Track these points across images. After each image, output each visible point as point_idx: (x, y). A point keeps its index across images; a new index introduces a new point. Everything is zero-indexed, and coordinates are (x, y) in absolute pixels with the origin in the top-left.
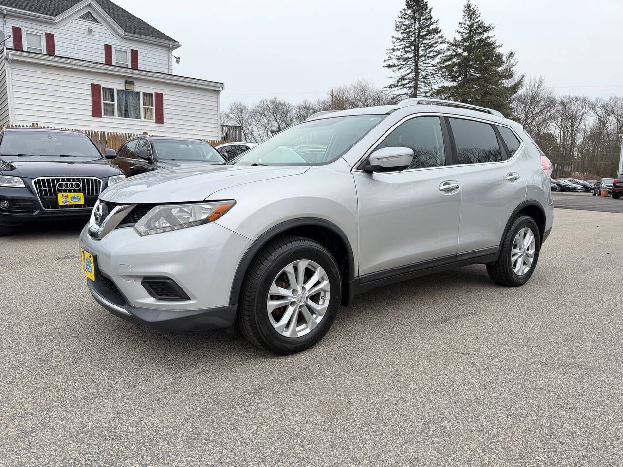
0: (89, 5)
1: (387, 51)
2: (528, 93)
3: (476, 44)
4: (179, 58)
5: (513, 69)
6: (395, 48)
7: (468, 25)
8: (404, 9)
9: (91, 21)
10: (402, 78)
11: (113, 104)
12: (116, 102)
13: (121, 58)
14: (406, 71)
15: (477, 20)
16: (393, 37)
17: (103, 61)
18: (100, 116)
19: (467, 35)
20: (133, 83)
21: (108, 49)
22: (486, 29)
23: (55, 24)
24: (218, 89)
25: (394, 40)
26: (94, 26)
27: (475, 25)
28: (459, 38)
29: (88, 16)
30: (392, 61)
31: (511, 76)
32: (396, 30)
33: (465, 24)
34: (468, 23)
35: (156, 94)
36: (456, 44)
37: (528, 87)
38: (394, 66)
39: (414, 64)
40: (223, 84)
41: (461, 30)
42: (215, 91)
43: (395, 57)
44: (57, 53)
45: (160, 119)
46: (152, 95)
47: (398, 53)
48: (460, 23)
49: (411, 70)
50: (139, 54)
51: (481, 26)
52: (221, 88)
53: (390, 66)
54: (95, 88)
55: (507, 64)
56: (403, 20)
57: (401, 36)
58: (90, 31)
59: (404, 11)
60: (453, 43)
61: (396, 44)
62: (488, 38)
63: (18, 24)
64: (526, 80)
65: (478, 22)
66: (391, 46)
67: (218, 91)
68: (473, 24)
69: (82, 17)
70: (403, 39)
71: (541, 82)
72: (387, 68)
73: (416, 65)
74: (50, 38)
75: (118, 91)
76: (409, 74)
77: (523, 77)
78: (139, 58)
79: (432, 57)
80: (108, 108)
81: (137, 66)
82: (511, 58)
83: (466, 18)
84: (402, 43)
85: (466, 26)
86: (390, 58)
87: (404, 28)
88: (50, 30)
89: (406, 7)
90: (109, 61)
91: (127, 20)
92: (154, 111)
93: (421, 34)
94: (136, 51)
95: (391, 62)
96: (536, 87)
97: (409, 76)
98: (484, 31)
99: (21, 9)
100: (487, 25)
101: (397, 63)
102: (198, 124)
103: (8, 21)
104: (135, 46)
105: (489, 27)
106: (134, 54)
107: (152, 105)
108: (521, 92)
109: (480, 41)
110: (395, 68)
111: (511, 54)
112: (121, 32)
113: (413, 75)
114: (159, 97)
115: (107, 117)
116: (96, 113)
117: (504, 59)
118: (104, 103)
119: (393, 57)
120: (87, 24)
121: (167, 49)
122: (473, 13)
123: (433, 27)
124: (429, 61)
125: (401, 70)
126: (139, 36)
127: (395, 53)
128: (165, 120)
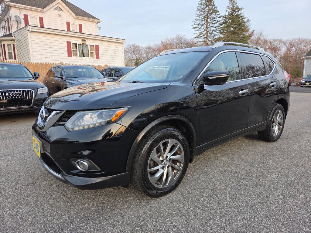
0: (59, 3)
1: (193, 21)
2: (255, 38)
3: (235, 17)
4: (100, 27)
5: (248, 27)
6: (197, 19)
7: (231, 8)
9: (59, 10)
10: (200, 34)
11: (77, 51)
13: (74, 28)
14: (202, 30)
15: (236, 5)
17: (66, 30)
18: (71, 57)
19: (231, 12)
20: (85, 41)
21: (68, 24)
22: (240, 10)
23: (43, 12)
24: (123, 42)
25: (196, 15)
26: (61, 13)
27: (235, 7)
28: (227, 14)
29: (58, 8)
31: (248, 31)
32: (197, 11)
34: (231, 6)
35: (96, 45)
36: (225, 17)
37: (255, 35)
39: (205, 27)
40: (125, 40)
41: (228, 10)
42: (121, 43)
44: (45, 26)
45: (98, 57)
46: (94, 46)
47: (198, 22)
48: (227, 7)
49: (204, 29)
51: (238, 8)
53: (194, 28)
54: (69, 43)
56: (201, 6)
57: (200, 14)
58: (60, 15)
61: (197, 17)
62: (241, 14)
63: (26, 13)
64: (255, 33)
66: (195, 18)
69: (55, 9)
70: (200, 15)
71: (262, 33)
72: (193, 29)
73: (207, 27)
74: (41, 19)
75: (79, 44)
76: (203, 31)
77: (254, 31)
78: (82, 28)
79: (214, 24)
80: (75, 53)
83: (231, 4)
84: (200, 17)
85: (230, 8)
87: (201, 9)
88: (41, 15)
90: (69, 30)
92: (95, 53)
93: (210, 12)
94: (81, 25)
95: (195, 26)
97: (203, 32)
98: (238, 11)
99: (27, 5)
100: (240, 7)
101: (197, 26)
103: (21, 11)
104: (80, 22)
106: (80, 26)
107: (94, 51)
109: (237, 15)
110: (197, 29)
112: (74, 15)
113: (205, 32)
114: (97, 47)
115: (74, 57)
116: (70, 55)
118: (73, 50)
119: (196, 24)
120: (58, 12)
121: (95, 23)
122: (234, 2)
123: (215, 9)
124: (213, 25)
125: (200, 30)
126: (82, 17)
127: (197, 22)
128: (100, 57)
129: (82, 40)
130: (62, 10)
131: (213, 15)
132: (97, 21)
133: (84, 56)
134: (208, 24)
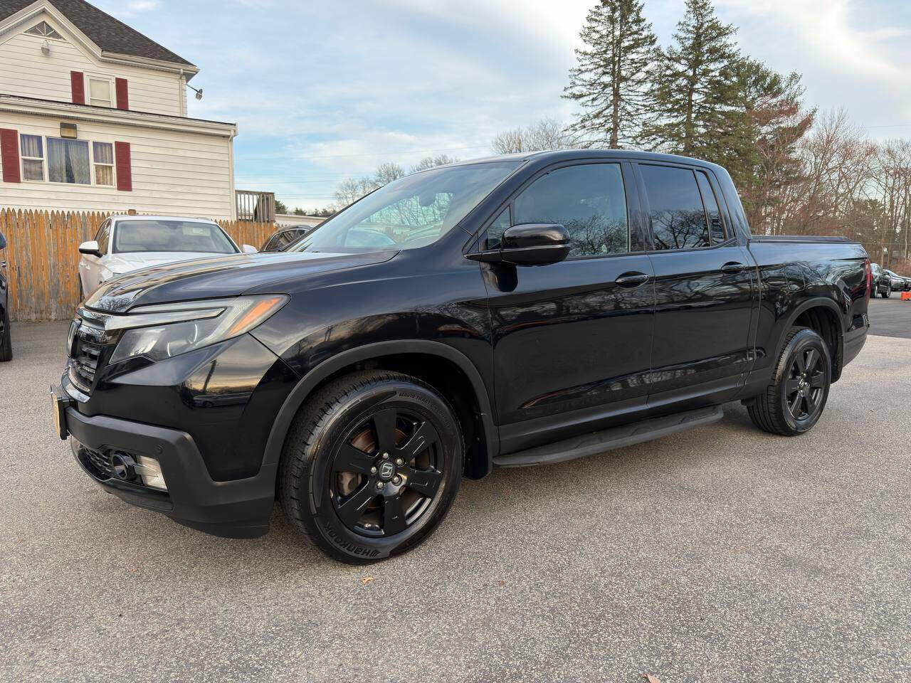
0: (44, 12)
1: (569, 73)
2: (820, 136)
3: (706, 56)
4: (201, 91)
5: (797, 99)
6: (583, 68)
7: (694, 27)
8: (597, 7)
9: (49, 36)
11: (41, 161)
12: (45, 158)
13: (100, 91)
14: (601, 103)
15: (708, 18)
16: (577, 51)
17: (68, 97)
18: (18, 181)
19: (692, 43)
20: (74, 127)
21: (77, 79)
22: (722, 32)
24: (226, 133)
25: (580, 56)
26: (53, 43)
27: (706, 25)
28: (678, 48)
29: (43, 29)
30: (577, 88)
31: (793, 110)
32: (585, 41)
33: (688, 25)
34: (694, 22)
35: (117, 144)
36: (673, 57)
37: (820, 126)
38: (581, 96)
39: (612, 93)
40: (235, 125)
41: (682, 35)
42: (224, 137)
43: (581, 83)
45: (125, 183)
46: (111, 144)
47: (588, 76)
48: (680, 23)
49: (608, 102)
50: (129, 85)
51: (714, 26)
52: (232, 133)
53: (575, 97)
54: (7, 136)
55: (787, 93)
56: (594, 24)
57: (590, 48)
58: (46, 52)
59: (596, 10)
60: (668, 55)
61: (584, 62)
62: (725, 46)
64: (817, 116)
65: (710, 21)
66: (577, 65)
67: (228, 137)
68: (702, 24)
69: (33, 31)
70: (593, 56)
71: (841, 119)
72: (573, 100)
73: (616, 94)
75: (50, 140)
76: (606, 108)
78: (129, 91)
79: (639, 81)
80: (34, 168)
81: (126, 104)
82: (793, 82)
83: (691, 15)
84: (594, 60)
85: (691, 28)
86: (574, 83)
87: (596, 36)
89: (600, 4)
90: (78, 98)
91: (114, 34)
92: (114, 170)
94: (125, 82)
95: (576, 91)
96: (834, 126)
97: (606, 112)
98: (720, 35)
100: (724, 24)
101: (585, 90)
102: (193, 190)
104: (122, 73)
105: (727, 29)
106: (122, 86)
107: (112, 163)
108: (809, 134)
109: (712, 51)
110: (584, 100)
111: (794, 77)
112: (97, 51)
113: (610, 111)
114: (123, 149)
115: (30, 181)
116: (10, 175)
117: (783, 85)
118: (24, 160)
119: (578, 82)
120: (40, 41)
121: (178, 77)
122: (702, 7)
123: (645, 33)
124: (634, 88)
125: (595, 103)
126: (127, 57)
127: (582, 76)
128: (134, 185)
129: (63, 126)
130: (56, 35)
131: (638, 53)
132: (182, 68)
133: (71, 179)
134: (621, 85)
